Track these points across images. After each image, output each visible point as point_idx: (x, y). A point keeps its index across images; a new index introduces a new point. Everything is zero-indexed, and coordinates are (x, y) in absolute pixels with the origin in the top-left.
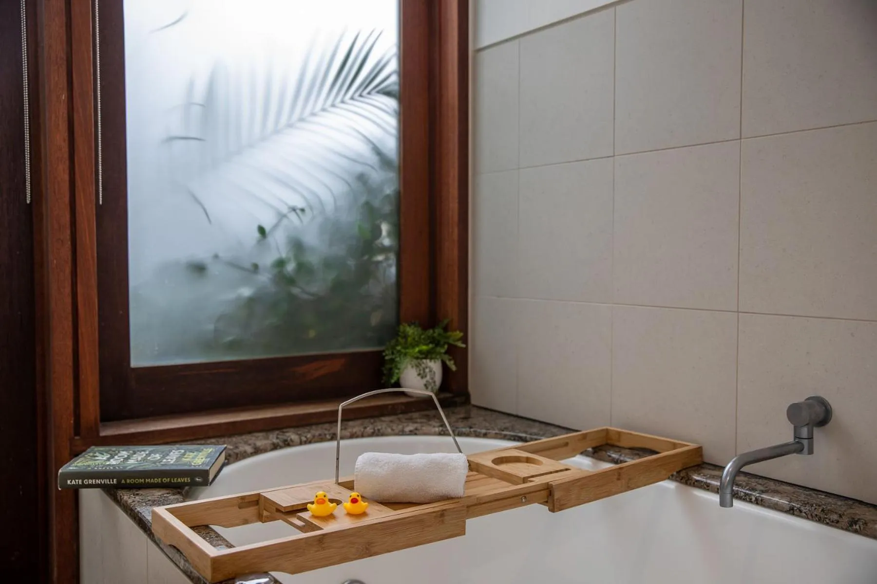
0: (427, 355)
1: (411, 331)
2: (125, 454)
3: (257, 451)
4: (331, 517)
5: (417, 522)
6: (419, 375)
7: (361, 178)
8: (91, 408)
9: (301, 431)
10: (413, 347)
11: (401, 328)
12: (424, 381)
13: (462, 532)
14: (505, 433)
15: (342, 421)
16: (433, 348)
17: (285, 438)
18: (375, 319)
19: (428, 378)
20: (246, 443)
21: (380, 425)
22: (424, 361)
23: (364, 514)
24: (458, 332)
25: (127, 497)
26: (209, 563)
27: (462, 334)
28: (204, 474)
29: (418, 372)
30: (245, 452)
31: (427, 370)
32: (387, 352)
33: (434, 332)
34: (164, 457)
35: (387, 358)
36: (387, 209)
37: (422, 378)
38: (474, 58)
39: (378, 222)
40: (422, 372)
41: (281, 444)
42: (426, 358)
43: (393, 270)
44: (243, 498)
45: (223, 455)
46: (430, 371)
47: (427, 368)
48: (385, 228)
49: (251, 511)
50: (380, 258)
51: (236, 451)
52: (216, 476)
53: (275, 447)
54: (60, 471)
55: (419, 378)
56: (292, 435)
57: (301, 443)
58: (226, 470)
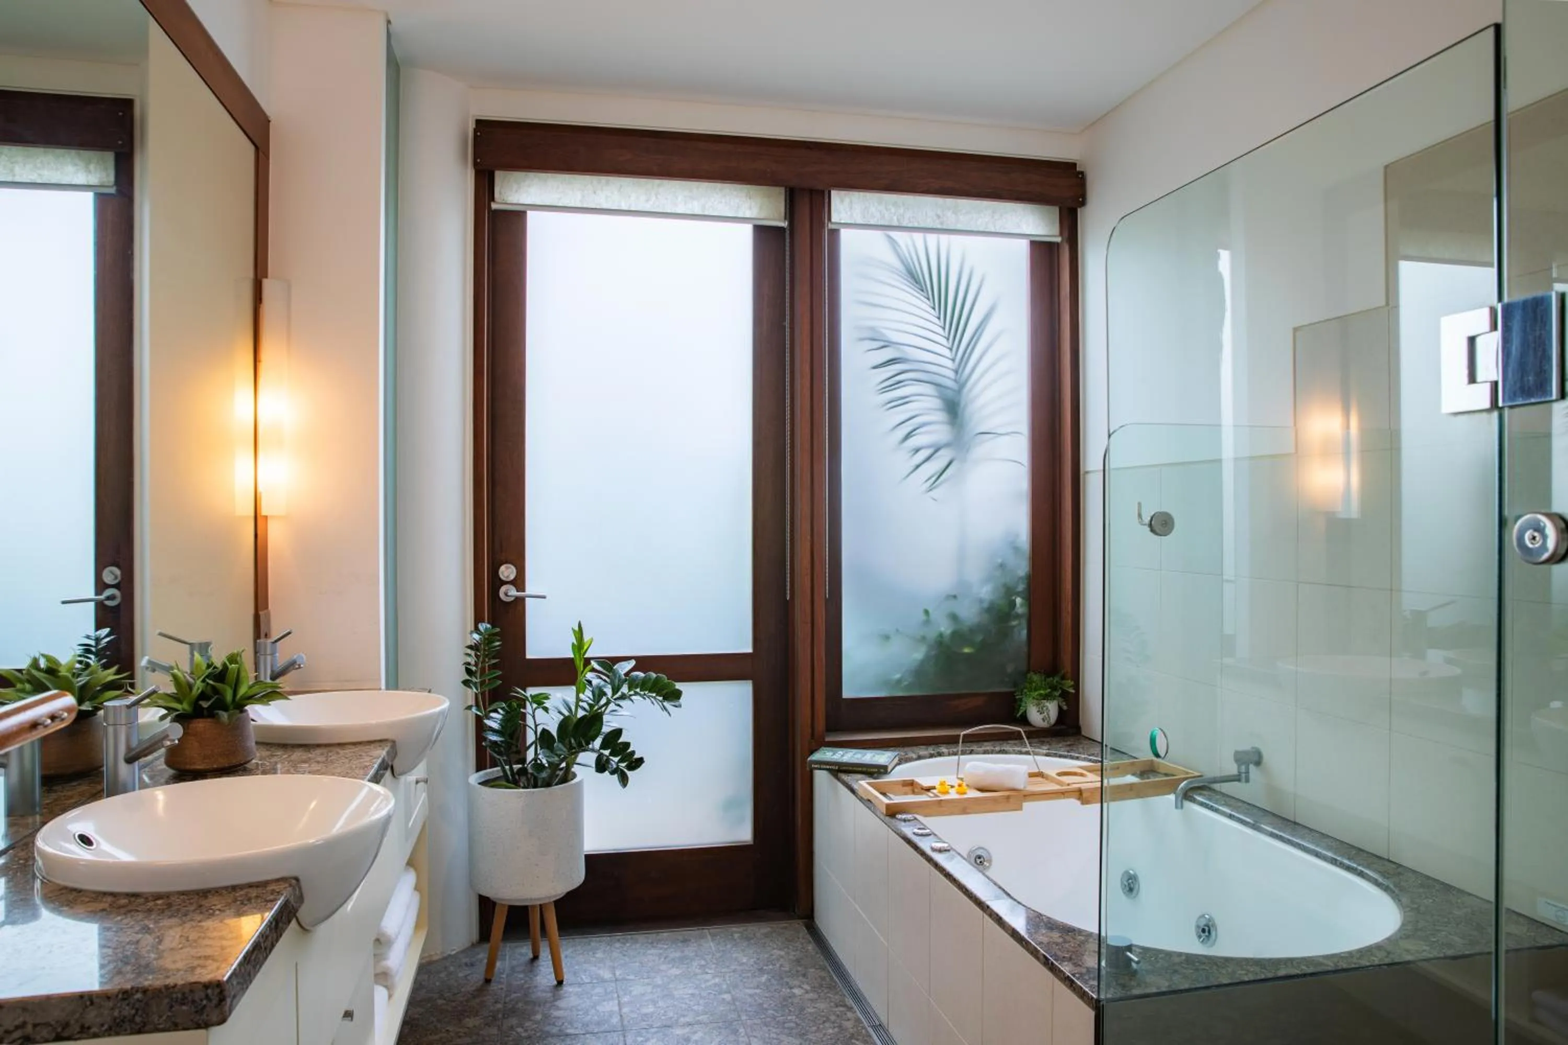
0: (1047, 697)
1: (1036, 678)
2: (841, 753)
3: (920, 758)
4: (947, 793)
5: (994, 800)
6: (1038, 711)
7: (1002, 566)
8: (821, 724)
9: (949, 746)
10: (1036, 690)
11: (1029, 675)
12: (1042, 716)
13: (1020, 808)
14: (1091, 757)
15: (963, 742)
16: (1049, 692)
17: (938, 750)
18: (1010, 669)
19: (1046, 713)
20: (913, 752)
21: (1007, 747)
22: (1043, 701)
23: (965, 793)
24: (1070, 681)
25: (844, 777)
26: (884, 807)
27: (1072, 683)
28: (885, 767)
29: (1038, 710)
30: (912, 757)
31: (1045, 708)
32: (1017, 693)
33: (1054, 679)
34: (863, 756)
35: (1017, 697)
36: (1021, 587)
37: (1041, 713)
38: (1084, 479)
39: (1014, 598)
40: (1041, 710)
41: (936, 754)
42: (1044, 699)
43: (1024, 632)
44: (904, 781)
45: (897, 759)
46: (1047, 709)
47: (1044, 706)
48: (1019, 600)
49: (908, 789)
50: (1014, 623)
51: (906, 756)
52: (891, 771)
53: (931, 756)
54: (809, 759)
55: (1038, 714)
56: (944, 749)
57: (949, 755)
58: (898, 768)
